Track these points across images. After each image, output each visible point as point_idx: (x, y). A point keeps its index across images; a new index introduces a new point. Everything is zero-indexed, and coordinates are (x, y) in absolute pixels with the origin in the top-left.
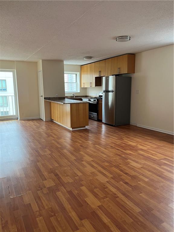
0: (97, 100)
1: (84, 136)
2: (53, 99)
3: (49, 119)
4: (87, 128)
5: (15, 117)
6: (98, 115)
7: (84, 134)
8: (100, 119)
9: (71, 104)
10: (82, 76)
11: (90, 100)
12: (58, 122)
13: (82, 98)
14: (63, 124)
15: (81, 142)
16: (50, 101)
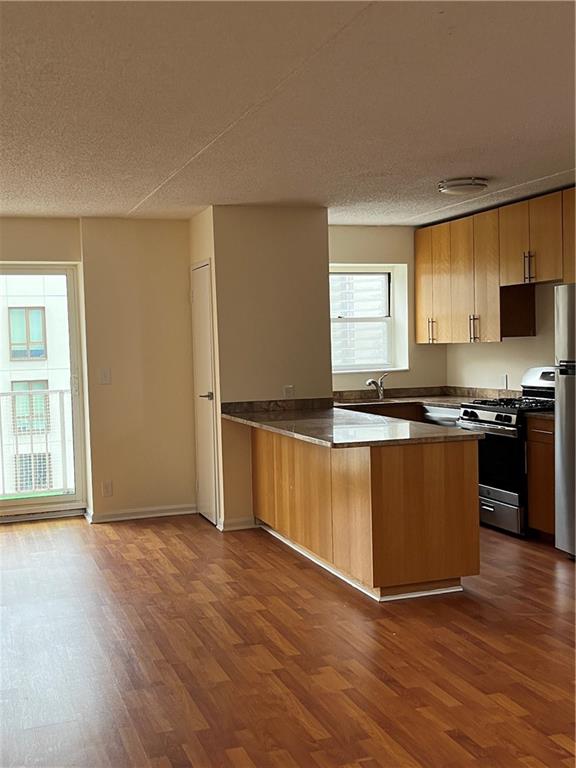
0: (521, 414)
1: (459, 651)
2: (267, 411)
3: (245, 522)
4: (470, 588)
5: (68, 506)
6: (523, 502)
7: (460, 632)
8: (535, 524)
9: (376, 447)
10: (424, 281)
11: (473, 417)
12: (294, 540)
13: (424, 401)
14: (323, 555)
15: (451, 702)
16: (254, 424)
